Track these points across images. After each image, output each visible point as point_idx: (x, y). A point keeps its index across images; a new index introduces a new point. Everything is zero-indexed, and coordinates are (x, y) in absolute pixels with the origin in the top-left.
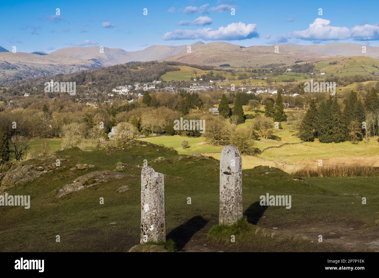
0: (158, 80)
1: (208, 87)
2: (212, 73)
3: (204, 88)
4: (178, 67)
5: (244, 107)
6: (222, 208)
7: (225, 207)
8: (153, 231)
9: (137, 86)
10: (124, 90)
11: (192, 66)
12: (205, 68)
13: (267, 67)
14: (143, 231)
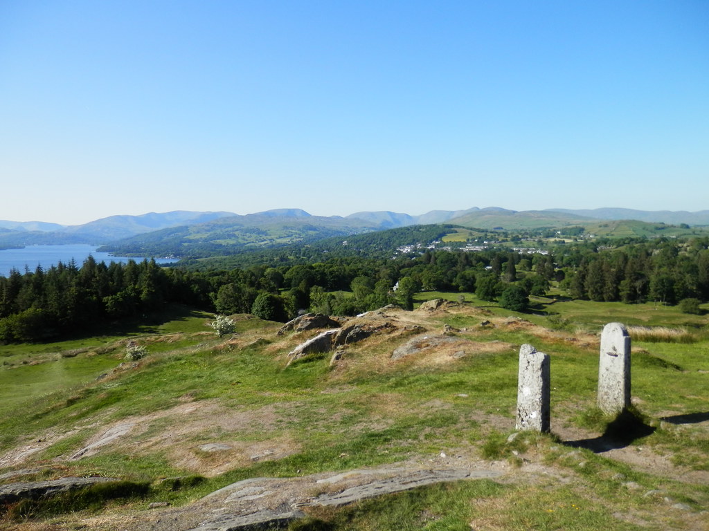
0: (437, 240)
1: (482, 248)
2: (486, 235)
3: (478, 248)
4: (456, 229)
5: (516, 266)
6: (603, 393)
7: (607, 392)
8: (536, 419)
9: (419, 246)
10: (407, 250)
11: (468, 228)
12: (479, 230)
13: (539, 229)
14: (520, 416)
